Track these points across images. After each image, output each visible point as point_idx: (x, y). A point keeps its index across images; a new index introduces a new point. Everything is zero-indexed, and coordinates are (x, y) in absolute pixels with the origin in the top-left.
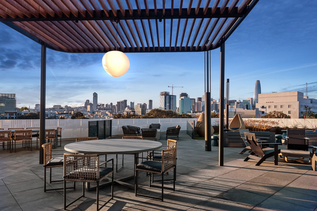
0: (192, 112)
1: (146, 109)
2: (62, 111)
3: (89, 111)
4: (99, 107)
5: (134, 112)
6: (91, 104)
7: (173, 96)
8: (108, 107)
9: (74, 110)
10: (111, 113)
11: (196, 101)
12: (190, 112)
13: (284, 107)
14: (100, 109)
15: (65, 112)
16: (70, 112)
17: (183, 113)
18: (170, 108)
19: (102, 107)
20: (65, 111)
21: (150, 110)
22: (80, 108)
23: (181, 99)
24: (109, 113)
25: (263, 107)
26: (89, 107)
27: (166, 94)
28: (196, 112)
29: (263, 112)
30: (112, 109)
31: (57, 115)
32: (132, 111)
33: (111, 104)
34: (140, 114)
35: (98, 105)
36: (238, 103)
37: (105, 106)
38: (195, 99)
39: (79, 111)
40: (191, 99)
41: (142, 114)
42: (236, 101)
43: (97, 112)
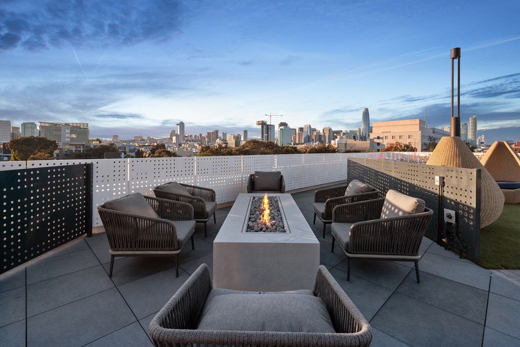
0: (292, 144)
1: (240, 141)
2: (143, 143)
3: (174, 143)
4: (186, 139)
5: (227, 143)
6: (177, 135)
7: (271, 125)
8: (197, 138)
9: (157, 143)
10: (200, 145)
11: (297, 132)
12: (291, 144)
13: (403, 138)
14: (187, 141)
15: (147, 144)
16: (152, 144)
17: (282, 145)
18: (268, 140)
19: (190, 139)
20: (146, 142)
21: (244, 142)
22: (165, 139)
23: (281, 129)
24: (198, 145)
25: (378, 138)
26: (174, 138)
27: (263, 124)
28: (297, 144)
29: (378, 144)
30: (201, 141)
31: (137, 148)
32: (224, 143)
33: (201, 135)
34: (234, 147)
35: (185, 137)
36: (344, 134)
37: (193, 138)
38: (296, 130)
39: (163, 143)
40: (291, 129)
41: (236, 146)
42: (342, 131)
43: (184, 143)
